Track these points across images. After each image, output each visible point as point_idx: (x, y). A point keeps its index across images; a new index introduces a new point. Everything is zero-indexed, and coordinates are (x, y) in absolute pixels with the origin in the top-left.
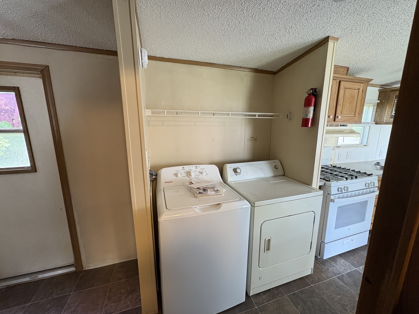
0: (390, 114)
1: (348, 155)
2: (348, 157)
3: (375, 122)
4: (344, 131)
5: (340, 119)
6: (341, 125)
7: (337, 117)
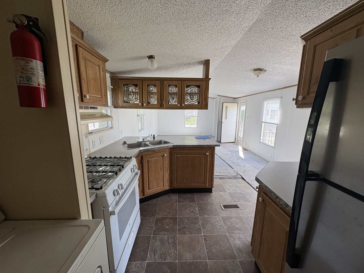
0: (122, 99)
1: (101, 140)
2: (101, 142)
3: (113, 106)
4: (95, 115)
5: (88, 99)
6: (91, 108)
7: (85, 96)
